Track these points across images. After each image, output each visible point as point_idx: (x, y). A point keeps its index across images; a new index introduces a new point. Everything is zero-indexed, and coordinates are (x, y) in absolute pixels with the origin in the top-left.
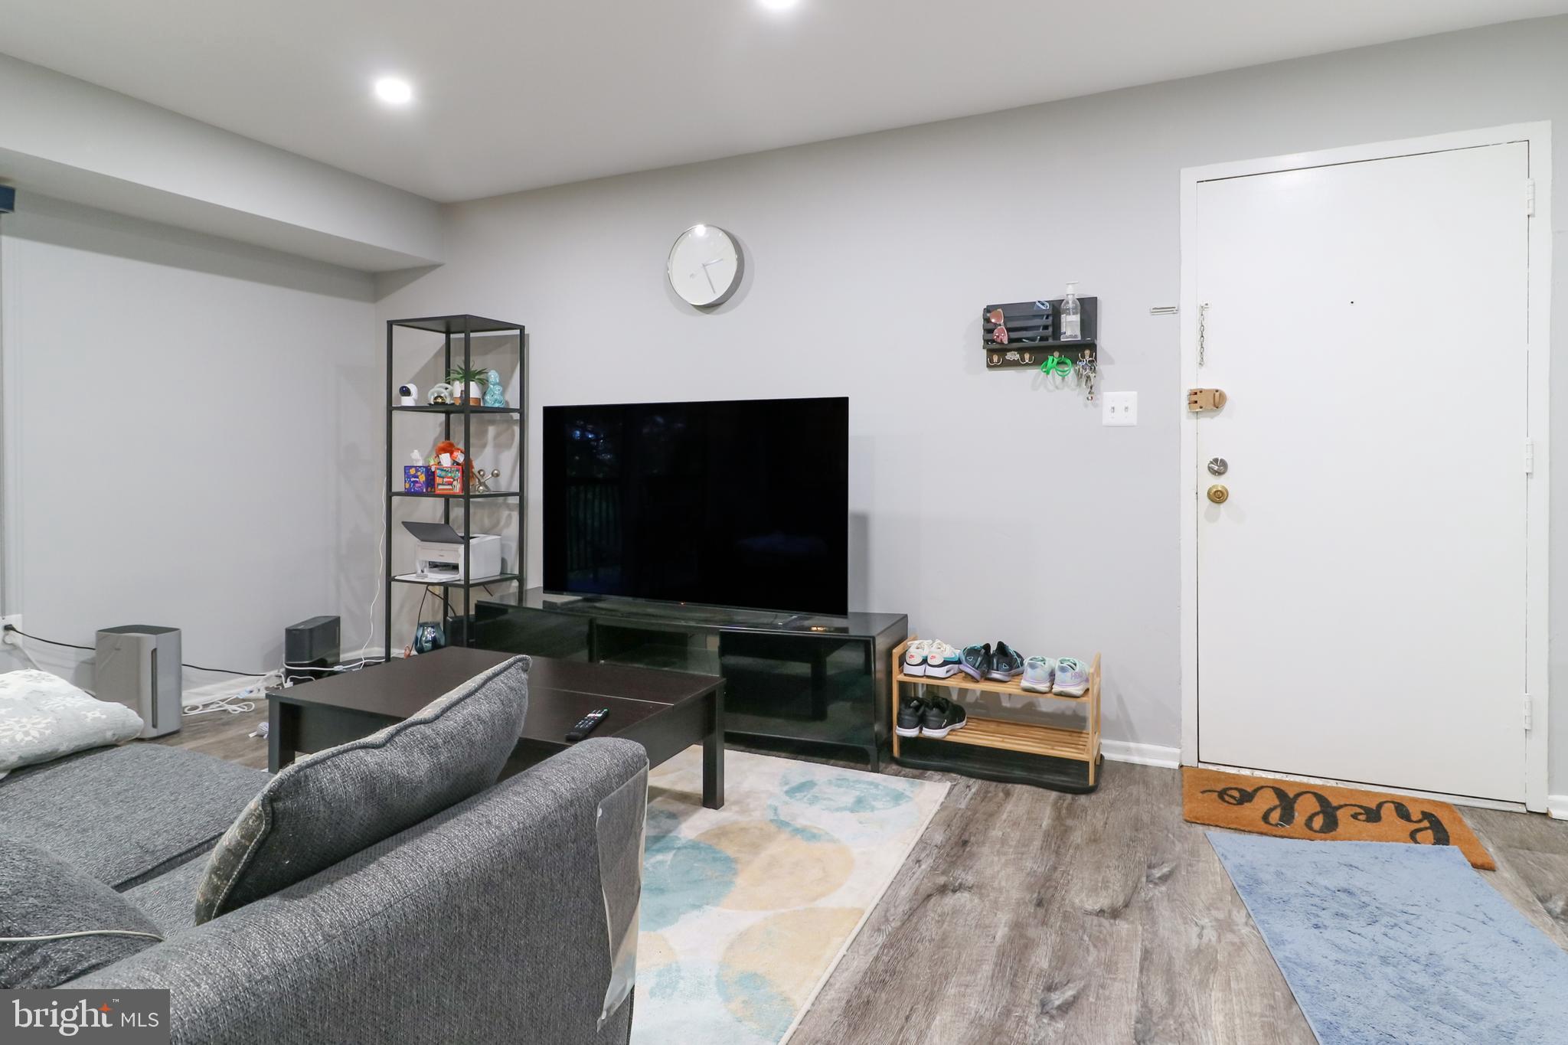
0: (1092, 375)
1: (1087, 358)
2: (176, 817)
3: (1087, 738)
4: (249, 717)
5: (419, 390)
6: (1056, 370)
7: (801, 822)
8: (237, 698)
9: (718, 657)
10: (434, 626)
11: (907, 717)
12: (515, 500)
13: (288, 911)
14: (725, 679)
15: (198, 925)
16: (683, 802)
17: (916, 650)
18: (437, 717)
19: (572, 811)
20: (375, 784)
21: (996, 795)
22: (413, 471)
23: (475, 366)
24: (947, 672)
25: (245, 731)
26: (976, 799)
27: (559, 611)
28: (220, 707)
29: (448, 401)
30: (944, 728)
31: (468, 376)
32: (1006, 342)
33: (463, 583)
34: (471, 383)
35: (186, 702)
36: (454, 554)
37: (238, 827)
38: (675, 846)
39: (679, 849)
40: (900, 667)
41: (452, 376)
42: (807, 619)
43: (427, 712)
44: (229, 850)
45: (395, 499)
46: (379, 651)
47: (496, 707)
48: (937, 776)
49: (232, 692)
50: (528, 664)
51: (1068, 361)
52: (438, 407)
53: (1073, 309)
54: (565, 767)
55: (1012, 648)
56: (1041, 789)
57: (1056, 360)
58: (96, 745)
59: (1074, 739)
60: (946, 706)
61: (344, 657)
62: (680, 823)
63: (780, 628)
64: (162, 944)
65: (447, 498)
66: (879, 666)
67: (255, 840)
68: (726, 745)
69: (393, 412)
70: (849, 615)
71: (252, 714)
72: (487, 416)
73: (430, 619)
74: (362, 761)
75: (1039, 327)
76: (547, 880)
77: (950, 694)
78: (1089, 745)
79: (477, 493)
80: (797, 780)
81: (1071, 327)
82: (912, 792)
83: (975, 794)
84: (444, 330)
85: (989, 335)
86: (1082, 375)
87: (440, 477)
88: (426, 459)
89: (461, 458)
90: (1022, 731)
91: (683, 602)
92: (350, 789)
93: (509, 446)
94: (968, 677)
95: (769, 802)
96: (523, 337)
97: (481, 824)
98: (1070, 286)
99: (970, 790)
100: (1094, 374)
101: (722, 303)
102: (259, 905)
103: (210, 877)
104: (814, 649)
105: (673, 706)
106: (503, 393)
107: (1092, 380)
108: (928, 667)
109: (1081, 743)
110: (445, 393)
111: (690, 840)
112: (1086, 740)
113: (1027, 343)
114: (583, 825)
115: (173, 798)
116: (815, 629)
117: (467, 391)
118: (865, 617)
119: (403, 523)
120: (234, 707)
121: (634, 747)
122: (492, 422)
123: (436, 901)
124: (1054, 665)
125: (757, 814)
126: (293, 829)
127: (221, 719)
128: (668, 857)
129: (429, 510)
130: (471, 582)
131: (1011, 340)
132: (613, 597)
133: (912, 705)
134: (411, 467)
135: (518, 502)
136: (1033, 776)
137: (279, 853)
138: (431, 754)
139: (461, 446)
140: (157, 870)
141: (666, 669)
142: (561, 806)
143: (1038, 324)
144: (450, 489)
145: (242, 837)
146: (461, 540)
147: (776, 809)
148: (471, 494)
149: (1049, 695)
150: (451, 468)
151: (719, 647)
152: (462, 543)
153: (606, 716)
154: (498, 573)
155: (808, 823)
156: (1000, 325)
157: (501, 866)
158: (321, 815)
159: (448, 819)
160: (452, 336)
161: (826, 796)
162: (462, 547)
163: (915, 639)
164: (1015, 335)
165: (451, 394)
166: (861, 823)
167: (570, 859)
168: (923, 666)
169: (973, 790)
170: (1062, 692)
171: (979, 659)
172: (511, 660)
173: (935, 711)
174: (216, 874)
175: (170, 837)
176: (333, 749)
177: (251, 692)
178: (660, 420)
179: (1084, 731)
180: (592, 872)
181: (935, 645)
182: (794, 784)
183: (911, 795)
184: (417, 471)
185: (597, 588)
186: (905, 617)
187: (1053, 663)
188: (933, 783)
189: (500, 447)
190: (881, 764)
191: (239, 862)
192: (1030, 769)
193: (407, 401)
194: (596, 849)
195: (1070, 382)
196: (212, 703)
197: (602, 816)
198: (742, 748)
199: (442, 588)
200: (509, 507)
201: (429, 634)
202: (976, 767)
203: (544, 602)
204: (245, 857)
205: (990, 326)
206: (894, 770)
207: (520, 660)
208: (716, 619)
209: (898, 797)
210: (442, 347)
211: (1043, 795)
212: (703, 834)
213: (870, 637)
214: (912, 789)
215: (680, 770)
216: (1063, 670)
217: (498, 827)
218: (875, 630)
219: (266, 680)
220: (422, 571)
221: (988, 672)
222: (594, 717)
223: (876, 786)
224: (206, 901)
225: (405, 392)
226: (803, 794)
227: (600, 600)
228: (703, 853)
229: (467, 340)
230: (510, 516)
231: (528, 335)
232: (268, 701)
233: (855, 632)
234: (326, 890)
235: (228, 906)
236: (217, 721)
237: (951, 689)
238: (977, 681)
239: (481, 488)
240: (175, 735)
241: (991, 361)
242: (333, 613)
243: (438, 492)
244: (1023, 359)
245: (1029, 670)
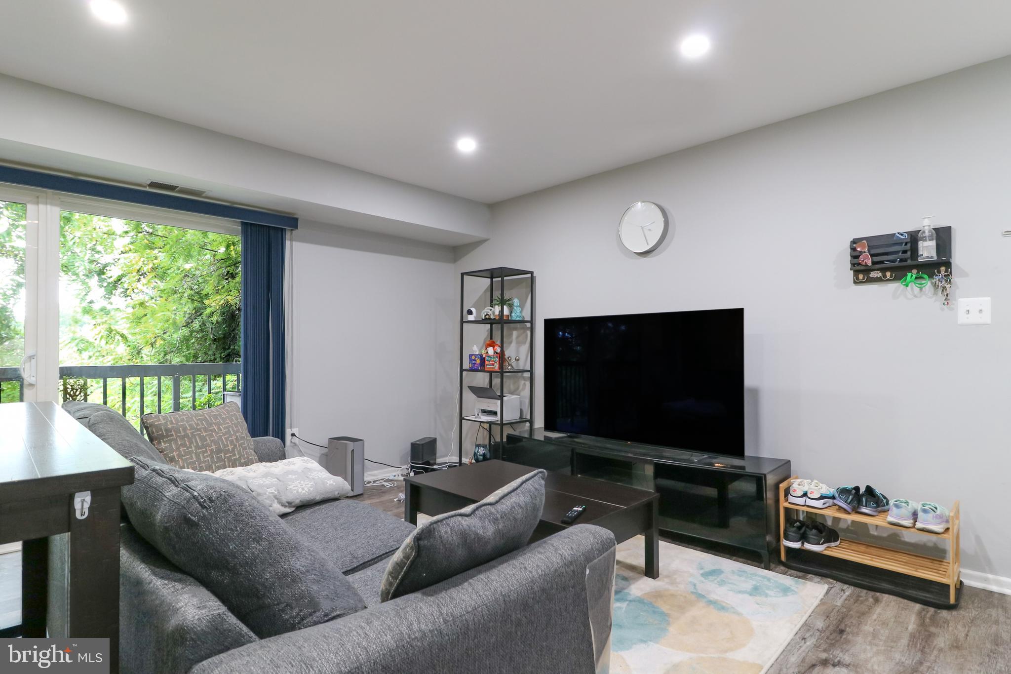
0: (948, 286)
1: (943, 273)
2: (367, 541)
3: (948, 566)
4: (394, 490)
5: (477, 311)
6: (915, 283)
7: (713, 597)
8: (388, 479)
9: (653, 478)
10: (485, 446)
11: (791, 534)
12: (527, 375)
13: (426, 602)
14: (659, 494)
15: (383, 601)
16: (632, 571)
17: (798, 486)
18: (497, 502)
19: (572, 568)
20: (467, 537)
21: (867, 600)
22: (473, 357)
23: (506, 297)
24: (824, 504)
25: (392, 497)
26: (849, 600)
27: (553, 442)
28: (381, 483)
29: (492, 317)
30: (822, 544)
31: (503, 302)
32: (870, 263)
33: (499, 422)
34: (504, 306)
35: (367, 479)
36: (495, 405)
37: (402, 551)
38: (628, 599)
39: (630, 601)
40: (785, 497)
41: (494, 303)
42: (715, 458)
43: (491, 498)
44: (397, 564)
45: (464, 373)
46: (455, 459)
47: (528, 499)
48: (817, 579)
49: (385, 475)
50: (544, 475)
51: (926, 276)
52: (487, 320)
53: (929, 237)
54: (567, 540)
55: (878, 490)
56: (906, 601)
57: (914, 276)
58: (330, 498)
59: (936, 565)
60: (823, 529)
61: (439, 461)
62: (630, 584)
63: (696, 463)
64: (368, 609)
65: (491, 373)
66: (769, 495)
67: (410, 560)
68: (660, 537)
69: (464, 324)
70: (746, 458)
71: (395, 488)
72: (512, 325)
73: (481, 443)
74: (460, 523)
75: (899, 251)
76: (558, 608)
77: (826, 521)
78: (950, 571)
79: (507, 370)
80: (709, 567)
81: (927, 250)
82: (797, 587)
83: (848, 596)
84: (489, 276)
85: (856, 260)
86: (938, 286)
87: (487, 361)
88: (480, 350)
89: (498, 350)
90: (889, 555)
91: (629, 441)
92: (455, 538)
93: (525, 343)
94: (840, 509)
95: (690, 579)
96: (532, 279)
97: (521, 568)
98: (926, 219)
99: (844, 593)
100: (949, 285)
101: (654, 250)
102: (412, 596)
103: (388, 577)
104: (720, 479)
105: (626, 509)
106: (521, 312)
107: (948, 290)
108: (808, 499)
109: (942, 569)
110: (490, 313)
111: (637, 597)
112: (946, 567)
113: (888, 264)
114: (578, 578)
115: (365, 530)
116: (717, 465)
117: (502, 311)
118: (757, 460)
119: (468, 386)
120: (387, 484)
121: (607, 533)
122: (515, 329)
123: (499, 611)
124: (916, 507)
125: (682, 586)
126: (428, 557)
127: (381, 489)
128: (624, 605)
129: (481, 379)
130: (504, 422)
131: (874, 263)
132: (583, 436)
133: (795, 525)
134: (472, 355)
135: (529, 376)
136: (899, 589)
137: (420, 569)
138: (494, 523)
139: (499, 342)
140: (358, 568)
141: (619, 484)
142: (565, 564)
143: (899, 250)
144: (492, 368)
145: (404, 557)
146: (499, 398)
147: (695, 585)
148: (504, 371)
149: (913, 530)
150: (493, 355)
151: (654, 473)
152: (499, 399)
153: (584, 510)
154: (518, 418)
155: (718, 598)
156: (865, 252)
157: (533, 595)
158: (441, 552)
159: (503, 563)
160: (494, 280)
161: (730, 581)
162: (499, 402)
163: (797, 478)
164: (877, 259)
165: (494, 313)
166: (758, 604)
167: (571, 598)
168: (804, 499)
169: (847, 593)
170: (924, 528)
171: (851, 497)
172: (535, 472)
173: (814, 531)
174: (391, 575)
175: (364, 551)
176: (445, 515)
177: (395, 476)
178: (610, 325)
179: (945, 561)
180: (583, 608)
181: (813, 484)
182: (707, 570)
183: (796, 590)
184: (476, 357)
185: (574, 430)
186: (789, 462)
187: (917, 505)
188: (813, 583)
189: (520, 343)
190: (771, 564)
191: (402, 571)
192: (896, 585)
193: (471, 318)
194: (586, 594)
195: (927, 292)
196: (377, 481)
197: (589, 574)
198: (670, 541)
199: (488, 425)
200: (524, 378)
201: (482, 451)
202: (850, 577)
203: (545, 436)
204: (405, 568)
205: (855, 254)
206: (782, 570)
207: (541, 472)
208: (651, 454)
209: (786, 590)
210: (488, 287)
211: (908, 606)
212: (645, 594)
213: (763, 474)
214: (797, 586)
215: (629, 549)
216: (925, 511)
217: (530, 572)
218: (765, 469)
219: (401, 470)
220: (478, 415)
221: (858, 507)
222: (577, 510)
223: (769, 580)
224: (386, 589)
225: (470, 312)
226: (714, 578)
227: (576, 437)
228: (646, 607)
229: (502, 281)
230: (525, 384)
231: (535, 277)
232: (404, 482)
233: (750, 469)
234: (443, 594)
235: (397, 594)
236: (379, 490)
237: (827, 517)
238: (849, 513)
239: (509, 367)
240: (361, 496)
241: (858, 279)
242: (433, 436)
243: (486, 369)
244: (885, 276)
245: (894, 509)
